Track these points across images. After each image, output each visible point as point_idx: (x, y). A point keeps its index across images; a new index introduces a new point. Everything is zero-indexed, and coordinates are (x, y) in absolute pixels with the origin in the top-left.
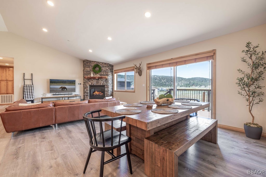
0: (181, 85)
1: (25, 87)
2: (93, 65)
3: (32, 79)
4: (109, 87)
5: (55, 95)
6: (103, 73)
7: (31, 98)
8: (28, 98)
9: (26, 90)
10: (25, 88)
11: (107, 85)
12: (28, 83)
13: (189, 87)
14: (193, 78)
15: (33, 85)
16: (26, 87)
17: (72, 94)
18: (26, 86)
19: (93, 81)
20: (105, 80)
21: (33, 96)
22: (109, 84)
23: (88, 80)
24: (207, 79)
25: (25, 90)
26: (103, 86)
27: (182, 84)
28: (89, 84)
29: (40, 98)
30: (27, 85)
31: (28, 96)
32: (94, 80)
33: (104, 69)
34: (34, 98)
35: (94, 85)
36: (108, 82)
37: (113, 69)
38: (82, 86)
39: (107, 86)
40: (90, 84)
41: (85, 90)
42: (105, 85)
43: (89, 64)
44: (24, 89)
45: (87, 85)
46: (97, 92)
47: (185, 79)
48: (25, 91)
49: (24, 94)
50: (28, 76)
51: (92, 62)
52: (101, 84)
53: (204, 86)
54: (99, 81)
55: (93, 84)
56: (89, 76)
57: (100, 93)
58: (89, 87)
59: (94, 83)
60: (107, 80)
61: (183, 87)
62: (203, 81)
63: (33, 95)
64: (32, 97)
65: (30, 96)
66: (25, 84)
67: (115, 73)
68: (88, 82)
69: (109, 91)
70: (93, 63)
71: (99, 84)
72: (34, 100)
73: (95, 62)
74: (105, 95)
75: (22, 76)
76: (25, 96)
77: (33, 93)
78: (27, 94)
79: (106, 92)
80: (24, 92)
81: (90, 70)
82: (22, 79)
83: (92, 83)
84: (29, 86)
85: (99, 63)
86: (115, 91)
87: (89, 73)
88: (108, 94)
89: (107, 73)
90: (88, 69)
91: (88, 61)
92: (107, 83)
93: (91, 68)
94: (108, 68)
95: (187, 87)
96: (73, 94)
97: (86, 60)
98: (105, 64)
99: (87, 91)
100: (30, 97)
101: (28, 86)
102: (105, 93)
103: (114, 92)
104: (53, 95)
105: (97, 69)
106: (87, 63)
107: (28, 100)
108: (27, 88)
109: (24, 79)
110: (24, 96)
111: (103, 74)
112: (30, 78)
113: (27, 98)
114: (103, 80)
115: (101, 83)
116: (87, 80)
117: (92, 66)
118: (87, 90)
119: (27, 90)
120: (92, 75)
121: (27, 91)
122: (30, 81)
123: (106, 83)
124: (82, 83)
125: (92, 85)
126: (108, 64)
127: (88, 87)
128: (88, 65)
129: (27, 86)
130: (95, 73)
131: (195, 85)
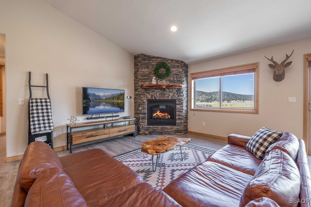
0: (201, 100)
1: (32, 103)
2: (155, 63)
3: (47, 87)
4: (183, 103)
5: (91, 118)
6: (174, 79)
7: (48, 128)
8: (40, 128)
9: (35, 111)
10: (32, 106)
11: (180, 99)
12: (38, 94)
13: (211, 102)
14: (214, 92)
15: (49, 99)
16: (34, 104)
17: (118, 116)
18: (34, 101)
19: (154, 92)
20: (177, 91)
21: (51, 124)
22: (183, 98)
23: (146, 89)
24: (229, 93)
25: (32, 110)
26: (173, 101)
27: (203, 99)
28: (147, 97)
29: (62, 127)
30: (36, 99)
31: (39, 124)
32: (156, 90)
33: (174, 70)
34: (52, 128)
35: (155, 99)
36: (182, 94)
37: (187, 71)
38: (133, 100)
39: (181, 101)
40: (149, 97)
41: (140, 108)
42: (175, 100)
43: (147, 61)
44: (31, 108)
45: (143, 98)
46: (160, 112)
47: (206, 93)
48: (33, 113)
49: (31, 119)
50: (37, 80)
51: (154, 57)
52: (170, 97)
53: (227, 101)
54: (166, 92)
55: (155, 97)
56: (147, 83)
57: (166, 114)
58: (146, 104)
59: (157, 95)
60: (179, 90)
61: (203, 102)
62: (225, 96)
63: (51, 121)
64: (50, 126)
65: (44, 124)
66: (32, 97)
67: (193, 79)
68: (145, 93)
69: (182, 109)
70: (155, 59)
71: (165, 98)
72: (52, 131)
73: (159, 58)
74: (177, 117)
75: (25, 78)
76: (34, 125)
77: (50, 118)
78: (39, 120)
79: (179, 112)
80: (31, 116)
81: (150, 73)
82: (26, 86)
83: (152, 96)
84: (41, 102)
85: (167, 60)
86: (192, 110)
87: (148, 77)
88: (181, 116)
89: (180, 78)
90: (146, 70)
91: (145, 55)
92: (180, 95)
93: (151, 69)
94: (181, 70)
95: (208, 102)
96: (120, 117)
97: (142, 54)
98: (177, 61)
99: (143, 111)
100: (45, 127)
101: (39, 101)
102: (176, 114)
103: (189, 112)
104: (87, 119)
105: (162, 71)
106: (144, 60)
107: (41, 132)
108: (37, 106)
109: (30, 86)
110: (32, 123)
111: (172, 79)
112: (42, 82)
113: (37, 130)
114: (172, 91)
115: (170, 95)
116: (144, 91)
117: (153, 66)
118: (144, 109)
119: (37, 109)
120: (154, 82)
121: (38, 113)
122: (43, 90)
123: (178, 96)
124: (133, 96)
125: (153, 100)
126: (182, 62)
127: (145, 102)
128: (147, 63)
129: (37, 102)
130: (160, 77)
131: (217, 100)
